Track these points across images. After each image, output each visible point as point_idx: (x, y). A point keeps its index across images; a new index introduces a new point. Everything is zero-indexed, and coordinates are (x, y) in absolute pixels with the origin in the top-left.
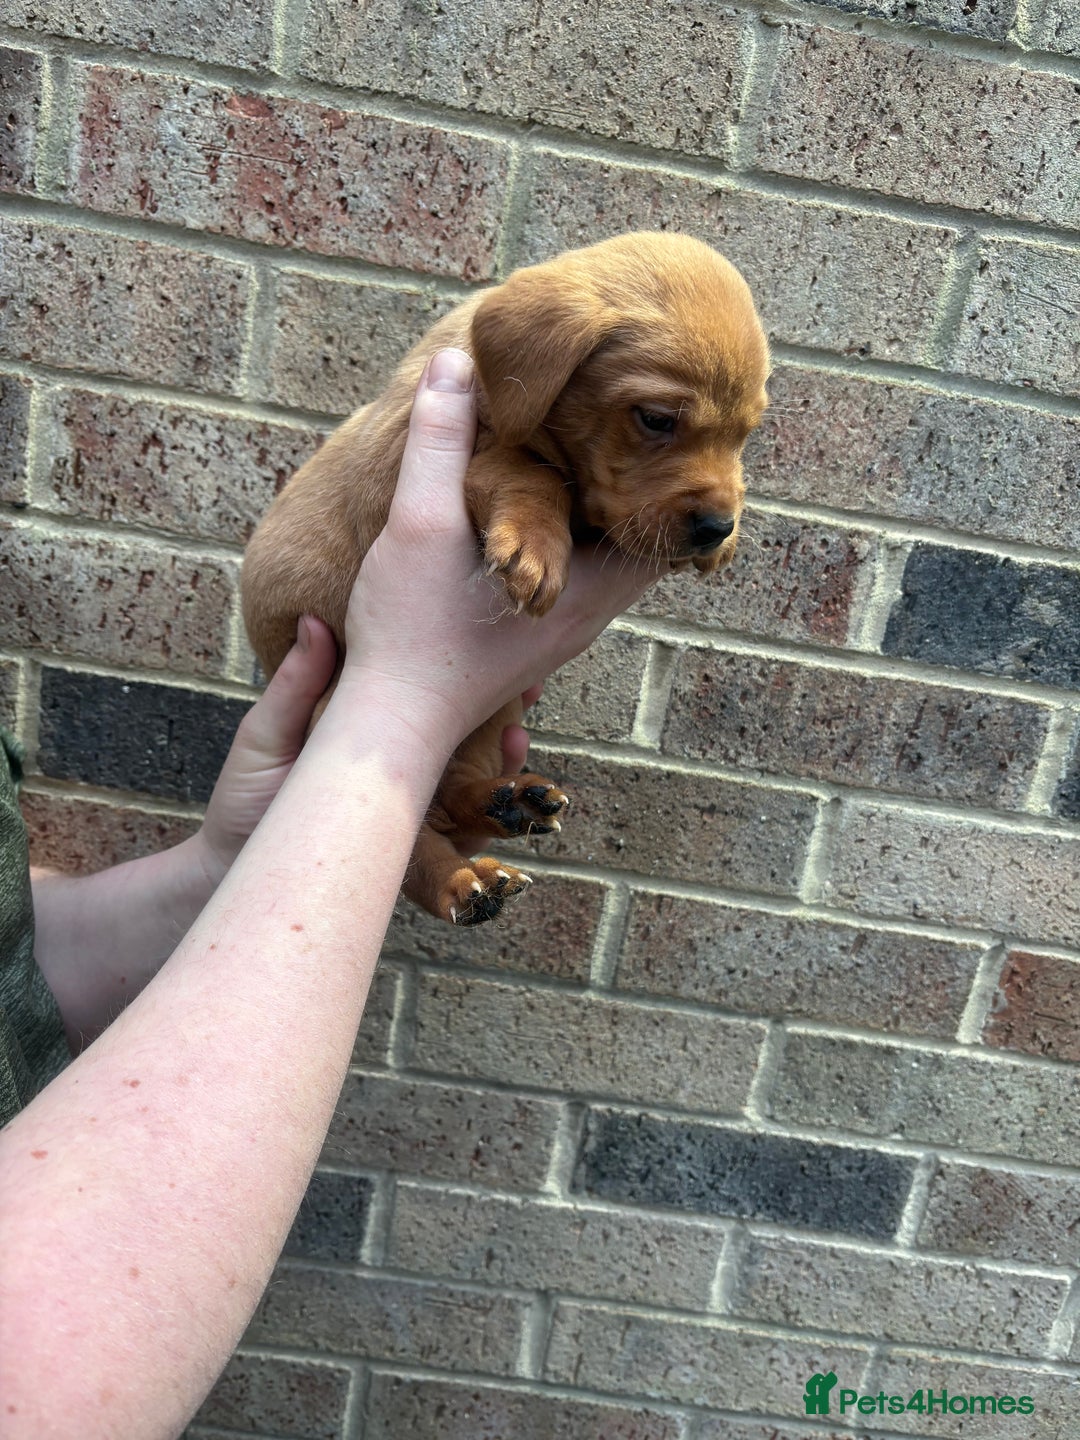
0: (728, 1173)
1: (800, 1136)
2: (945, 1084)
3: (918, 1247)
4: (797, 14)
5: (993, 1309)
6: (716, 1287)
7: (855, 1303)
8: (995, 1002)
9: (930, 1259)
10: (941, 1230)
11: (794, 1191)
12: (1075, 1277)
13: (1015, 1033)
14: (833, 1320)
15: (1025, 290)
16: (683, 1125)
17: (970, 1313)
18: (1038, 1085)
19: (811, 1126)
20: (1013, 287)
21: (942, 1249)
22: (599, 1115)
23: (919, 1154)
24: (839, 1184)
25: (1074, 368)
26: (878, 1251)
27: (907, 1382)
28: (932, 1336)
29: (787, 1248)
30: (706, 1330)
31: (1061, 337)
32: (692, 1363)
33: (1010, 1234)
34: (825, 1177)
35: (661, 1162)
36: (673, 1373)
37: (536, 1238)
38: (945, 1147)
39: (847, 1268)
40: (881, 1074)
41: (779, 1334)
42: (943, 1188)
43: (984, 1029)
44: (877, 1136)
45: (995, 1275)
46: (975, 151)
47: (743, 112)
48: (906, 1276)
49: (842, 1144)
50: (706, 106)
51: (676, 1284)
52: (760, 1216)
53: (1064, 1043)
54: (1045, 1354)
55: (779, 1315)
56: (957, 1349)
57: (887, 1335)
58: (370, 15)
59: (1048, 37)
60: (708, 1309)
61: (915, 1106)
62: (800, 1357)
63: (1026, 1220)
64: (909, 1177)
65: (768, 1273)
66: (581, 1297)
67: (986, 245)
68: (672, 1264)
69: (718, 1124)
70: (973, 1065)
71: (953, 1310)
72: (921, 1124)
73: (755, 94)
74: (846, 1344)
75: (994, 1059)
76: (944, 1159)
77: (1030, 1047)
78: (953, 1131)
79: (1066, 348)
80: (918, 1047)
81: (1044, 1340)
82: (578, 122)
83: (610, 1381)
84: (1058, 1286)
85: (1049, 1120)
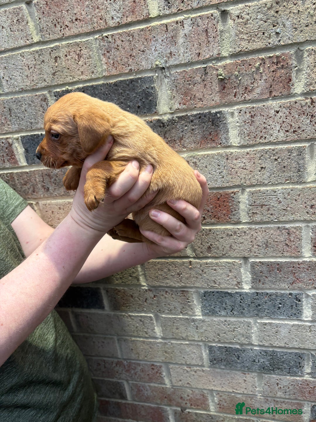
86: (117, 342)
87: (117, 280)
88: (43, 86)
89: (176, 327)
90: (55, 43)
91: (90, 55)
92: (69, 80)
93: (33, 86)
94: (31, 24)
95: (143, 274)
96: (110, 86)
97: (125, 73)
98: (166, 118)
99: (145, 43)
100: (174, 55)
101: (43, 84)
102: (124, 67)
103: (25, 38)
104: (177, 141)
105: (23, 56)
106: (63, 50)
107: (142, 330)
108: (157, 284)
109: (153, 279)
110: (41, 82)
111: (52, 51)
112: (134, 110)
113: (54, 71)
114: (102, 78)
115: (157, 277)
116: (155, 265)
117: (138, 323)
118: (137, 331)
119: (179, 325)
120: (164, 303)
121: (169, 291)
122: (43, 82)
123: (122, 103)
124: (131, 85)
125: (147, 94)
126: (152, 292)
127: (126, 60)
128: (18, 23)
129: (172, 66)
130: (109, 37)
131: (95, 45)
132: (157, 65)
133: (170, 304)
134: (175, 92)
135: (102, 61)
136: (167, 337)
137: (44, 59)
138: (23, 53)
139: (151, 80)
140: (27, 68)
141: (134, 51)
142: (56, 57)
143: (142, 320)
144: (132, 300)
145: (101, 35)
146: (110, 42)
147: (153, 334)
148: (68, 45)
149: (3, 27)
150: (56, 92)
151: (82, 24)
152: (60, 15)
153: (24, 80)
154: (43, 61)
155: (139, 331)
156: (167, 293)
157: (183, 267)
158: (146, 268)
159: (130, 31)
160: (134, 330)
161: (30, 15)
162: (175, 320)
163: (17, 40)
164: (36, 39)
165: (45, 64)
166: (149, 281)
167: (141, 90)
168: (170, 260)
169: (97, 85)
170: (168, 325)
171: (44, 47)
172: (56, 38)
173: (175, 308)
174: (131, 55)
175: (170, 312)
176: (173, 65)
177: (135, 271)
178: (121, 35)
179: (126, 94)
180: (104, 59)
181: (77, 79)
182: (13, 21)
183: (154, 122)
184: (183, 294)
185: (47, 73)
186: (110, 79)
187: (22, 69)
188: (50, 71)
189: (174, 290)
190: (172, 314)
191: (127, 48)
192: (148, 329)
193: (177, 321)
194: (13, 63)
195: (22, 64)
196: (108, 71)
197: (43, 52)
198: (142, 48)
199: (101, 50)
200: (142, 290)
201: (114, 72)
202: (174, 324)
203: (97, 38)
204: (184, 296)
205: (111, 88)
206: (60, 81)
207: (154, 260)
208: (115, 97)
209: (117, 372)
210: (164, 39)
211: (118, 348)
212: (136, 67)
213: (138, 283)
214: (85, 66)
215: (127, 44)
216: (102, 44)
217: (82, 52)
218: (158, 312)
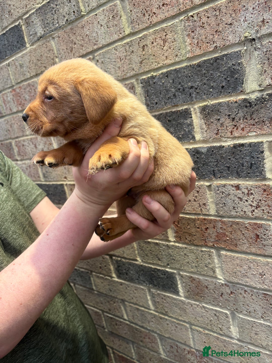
0: (140, 274)
1: (149, 265)
2: (172, 252)
3: (186, 297)
4: (55, 34)
5: (212, 319)
6: (150, 303)
7: (179, 311)
8: (174, 229)
9: (190, 301)
10: (189, 293)
11: (154, 280)
12: (230, 312)
13: (181, 238)
14: (176, 315)
15: (106, 61)
16: (128, 262)
17: (207, 319)
18: (193, 252)
19: (150, 263)
20: (104, 62)
21: (192, 299)
22: (114, 259)
23: (175, 272)
24: (162, 278)
25: (121, 72)
26: (178, 297)
27: (200, 337)
28: (200, 324)
29: (159, 294)
30: (152, 313)
31: (116, 67)
32: (152, 321)
33: (206, 296)
34: (158, 276)
35: (128, 271)
36: (150, 323)
37: (116, 287)
38: (179, 269)
39: (173, 301)
40: (158, 250)
41: (166, 317)
42: (184, 281)
43: (175, 237)
44: (164, 266)
45: (208, 308)
46: (87, 39)
47: (57, 55)
48: (187, 305)
49: (158, 268)
50: (52, 58)
51: (142, 301)
52: (150, 286)
53: (193, 240)
54: (232, 336)
55: (164, 312)
56: (208, 330)
57: (189, 321)
58: (18, 70)
59: (87, 8)
60: (150, 308)
61: (169, 258)
62: (173, 324)
63: (208, 292)
64: (176, 278)
65: (158, 300)
66: (127, 302)
67: (96, 56)
68: (140, 296)
69: (134, 262)
70: (176, 247)
71: (202, 317)
72: (172, 263)
73: (57, 51)
74: (181, 323)
75: (180, 245)
76: (181, 273)
77: (187, 241)
78: (180, 265)
79: (117, 69)
80: (162, 242)
81: (230, 331)
82: (41, 71)
83: (139, 323)
84: (226, 314)
85: (200, 263)
86: (189, 330)
87: (192, 268)
88: (132, 75)
89: (254, 332)
90: (143, 32)
91: (174, 38)
92: (154, 66)
93: (123, 76)
94: (124, 18)
95: (219, 267)
96: (193, 68)
97: (210, 51)
98: (253, 97)
99: (233, 15)
100: (268, 22)
101: (131, 73)
102: (209, 45)
103: (118, 33)
104: (267, 122)
105: (117, 50)
106: (150, 38)
107: (216, 325)
108: (236, 280)
109: (230, 274)
110: (130, 71)
111: (140, 40)
112: (217, 90)
113: (142, 60)
114: (185, 60)
115: (236, 273)
116: (233, 259)
117: (212, 316)
118: (211, 325)
119: (258, 330)
120: (242, 303)
121: (249, 291)
122: (131, 71)
123: (205, 84)
124: (215, 64)
125: (232, 71)
126: (228, 288)
127: (212, 37)
128: (113, 19)
129: (264, 35)
130: (194, 16)
131: (180, 28)
132: (246, 37)
133: (250, 306)
134: (266, 66)
135: (186, 42)
136: (244, 340)
137: (133, 49)
138: (117, 46)
139: (238, 55)
140: (119, 60)
141: (221, 25)
142: (144, 46)
143: (216, 314)
144: (207, 291)
145: (186, 16)
146: (195, 21)
147: (229, 332)
148: (155, 32)
149: (101, 25)
150: (143, 79)
151: (169, 8)
152: (148, 4)
153: (117, 72)
154: (133, 52)
155: (212, 326)
156: (246, 293)
157: (267, 267)
158: (224, 261)
159: (216, 6)
160: (208, 323)
161: (123, 10)
162: (255, 324)
163: (112, 35)
164: (127, 32)
165: (134, 54)
166: (226, 275)
167: (226, 68)
168: (251, 257)
169: (180, 68)
170: (246, 328)
171: (134, 38)
172: (145, 27)
173: (255, 311)
174: (217, 31)
175: (249, 314)
176: (266, 34)
177: (211, 262)
178: (207, 11)
179: (209, 74)
180: (188, 40)
181: (161, 64)
182: (109, 18)
183: (239, 102)
184: (265, 297)
185: (136, 62)
186: (193, 60)
187: (115, 62)
188: (138, 60)
189: (255, 291)
190: (251, 316)
191: (213, 24)
192: (223, 326)
193: (257, 325)
194: (108, 57)
195: (115, 57)
196: (191, 52)
197: (133, 43)
198: (229, 21)
199: (186, 31)
200: (217, 284)
201: (198, 52)
202: (253, 328)
203: (182, 20)
204: (267, 300)
205: (194, 69)
206: (147, 68)
207: (232, 254)
208: (198, 78)
209: (189, 360)
210: (256, 6)
211: (191, 336)
212: (222, 43)
213: (214, 276)
214: (169, 50)
215: (213, 19)
216: (187, 24)
217: (167, 36)
218: (234, 310)
